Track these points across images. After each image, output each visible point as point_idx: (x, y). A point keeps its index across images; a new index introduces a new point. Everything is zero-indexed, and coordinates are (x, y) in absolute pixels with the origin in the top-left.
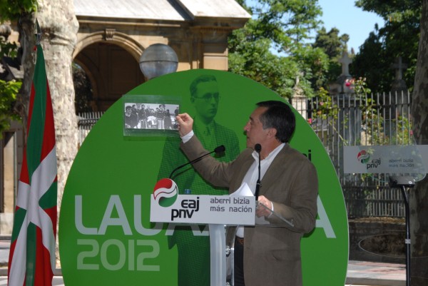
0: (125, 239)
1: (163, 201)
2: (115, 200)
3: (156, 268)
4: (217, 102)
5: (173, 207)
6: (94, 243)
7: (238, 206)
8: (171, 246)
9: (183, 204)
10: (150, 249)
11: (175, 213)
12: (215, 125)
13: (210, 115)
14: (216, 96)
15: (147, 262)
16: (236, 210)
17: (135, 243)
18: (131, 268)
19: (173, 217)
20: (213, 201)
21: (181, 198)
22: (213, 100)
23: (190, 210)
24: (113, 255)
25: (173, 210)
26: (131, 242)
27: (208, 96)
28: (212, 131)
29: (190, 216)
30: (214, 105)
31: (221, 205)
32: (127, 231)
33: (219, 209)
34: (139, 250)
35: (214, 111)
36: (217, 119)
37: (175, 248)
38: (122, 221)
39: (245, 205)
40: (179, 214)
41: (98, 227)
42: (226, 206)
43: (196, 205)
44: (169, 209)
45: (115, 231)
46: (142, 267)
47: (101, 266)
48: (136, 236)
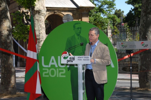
0: (56, 68)
1: (65, 58)
2: (53, 58)
3: (65, 76)
4: (81, 30)
5: (67, 59)
6: (47, 69)
7: (85, 59)
8: (68, 70)
9: (70, 58)
10: (63, 71)
11: (68, 61)
13: (79, 34)
14: (81, 28)
15: (62, 75)
16: (85, 60)
17: (59, 69)
18: (58, 76)
19: (67, 62)
20: (78, 58)
21: (69, 57)
22: (80, 30)
23: (72, 60)
24: (53, 73)
25: (67, 60)
26: (57, 69)
27: (78, 28)
28: (80, 38)
29: (72, 62)
30: (80, 31)
31: (81, 59)
32: (56, 66)
33: (80, 60)
34: (60, 71)
35: (80, 32)
36: (81, 35)
37: (70, 71)
38: (55, 63)
39: (87, 59)
40: (69, 61)
41: (48, 65)
42: (82, 59)
43: (74, 59)
44: (66, 60)
45: (53, 66)
46: (60, 76)
47: (49, 76)
48: (59, 67)
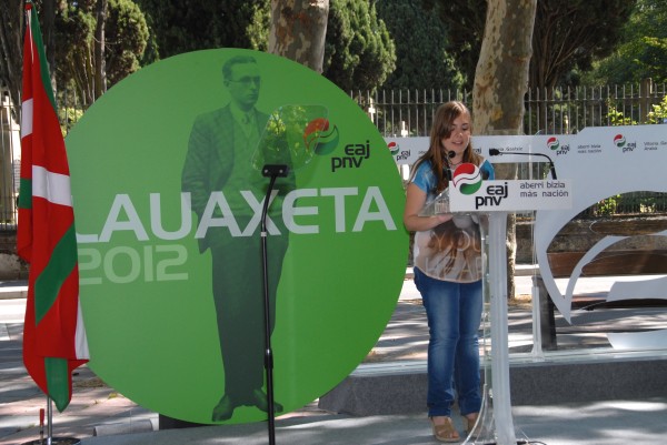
0: (139, 246)
1: (464, 188)
2: (122, 201)
3: (184, 276)
4: (258, 86)
5: (478, 194)
6: (95, 254)
7: (552, 190)
8: (202, 251)
9: (488, 190)
10: (175, 255)
11: (480, 201)
12: (257, 114)
13: (250, 101)
14: (257, 80)
15: (169, 270)
16: (550, 194)
17: (154, 248)
18: (149, 278)
19: (477, 205)
20: (523, 186)
21: (486, 184)
22: (253, 85)
23: (497, 197)
24: (122, 265)
25: (477, 198)
26: (148, 250)
27: (246, 80)
28: (253, 120)
29: (497, 204)
30: (254, 90)
31: (533, 190)
32: (142, 236)
33: (530, 195)
34: (158, 257)
35: (255, 97)
36: (259, 106)
37: (208, 252)
38: (134, 224)
39: (559, 189)
40: (484, 201)
41: (99, 232)
42: (539, 191)
43: (504, 191)
44: (472, 197)
45: (123, 237)
46: (162, 276)
47: (105, 280)
48: (154, 241)
